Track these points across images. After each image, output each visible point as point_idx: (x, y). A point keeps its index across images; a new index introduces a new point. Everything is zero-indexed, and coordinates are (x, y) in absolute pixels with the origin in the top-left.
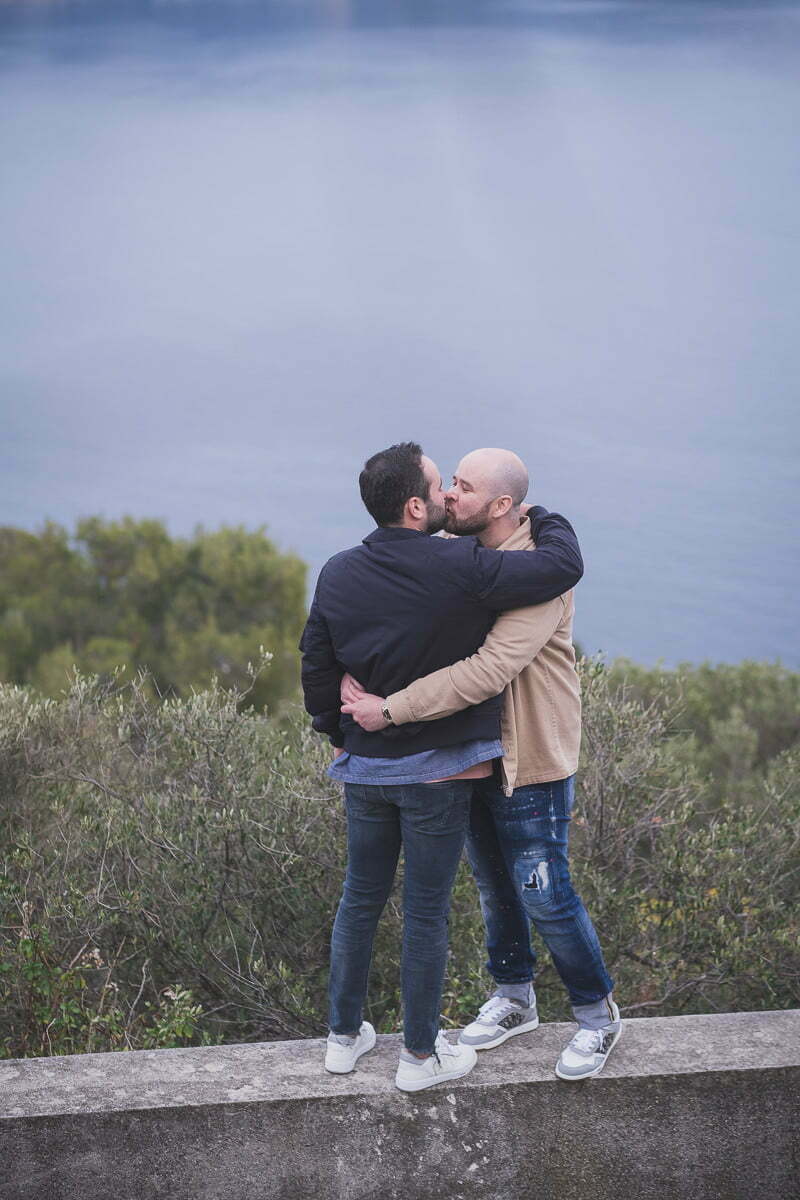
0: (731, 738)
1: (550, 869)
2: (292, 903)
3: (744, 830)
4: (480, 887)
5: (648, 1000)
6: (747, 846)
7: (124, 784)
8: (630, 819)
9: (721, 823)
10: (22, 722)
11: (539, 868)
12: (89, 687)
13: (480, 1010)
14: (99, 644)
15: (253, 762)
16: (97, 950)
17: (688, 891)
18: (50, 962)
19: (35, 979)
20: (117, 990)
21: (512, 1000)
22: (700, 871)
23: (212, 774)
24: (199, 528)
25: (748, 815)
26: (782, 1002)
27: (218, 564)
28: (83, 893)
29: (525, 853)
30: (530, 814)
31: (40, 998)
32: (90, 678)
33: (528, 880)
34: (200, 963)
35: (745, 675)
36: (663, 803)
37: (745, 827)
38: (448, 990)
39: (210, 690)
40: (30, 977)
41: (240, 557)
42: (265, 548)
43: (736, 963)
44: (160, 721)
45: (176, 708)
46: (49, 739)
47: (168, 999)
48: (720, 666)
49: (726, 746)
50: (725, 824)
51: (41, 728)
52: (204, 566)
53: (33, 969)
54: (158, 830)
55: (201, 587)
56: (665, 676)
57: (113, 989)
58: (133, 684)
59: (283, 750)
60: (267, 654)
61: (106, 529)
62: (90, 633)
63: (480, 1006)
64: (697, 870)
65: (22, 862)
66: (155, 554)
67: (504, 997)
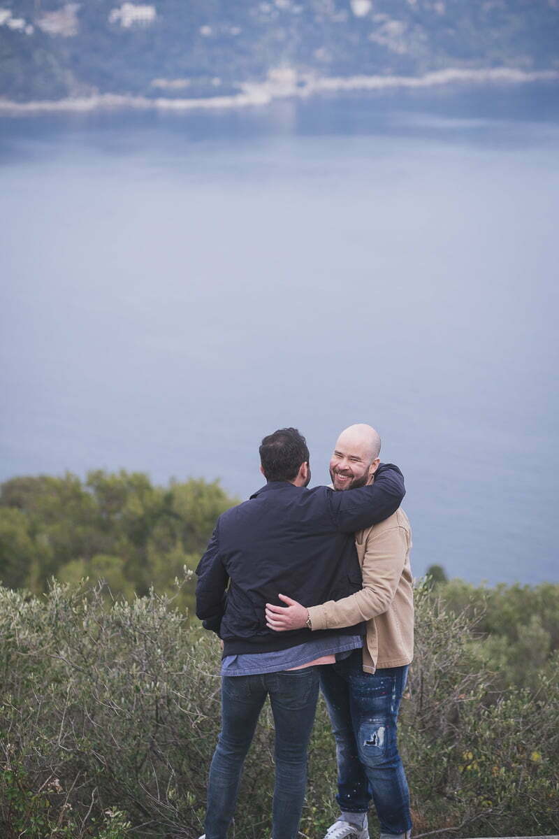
0: (532, 637)
1: (386, 732)
2: (201, 750)
3: (523, 706)
4: (338, 742)
5: (451, 826)
6: (525, 717)
7: (86, 662)
8: (442, 695)
9: (506, 701)
10: (15, 615)
11: (379, 731)
12: (63, 592)
13: (328, 830)
14: (101, 559)
15: (177, 647)
16: (57, 780)
17: (482, 749)
18: (24, 787)
19: (13, 799)
20: (71, 809)
21: (351, 824)
22: (490, 735)
23: (148, 656)
24: (173, 480)
25: (526, 695)
26: (546, 830)
27: (185, 504)
28: (49, 738)
29: (371, 720)
30: (379, 693)
31: (16, 813)
32: (64, 585)
33: (370, 739)
34: (134, 791)
35: (545, 592)
36: (466, 684)
37: (523, 703)
38: (308, 815)
39: (149, 596)
40: (10, 798)
41: (201, 501)
42: (219, 494)
43: (513, 801)
44: (112, 618)
45: (124, 608)
46: (33, 627)
47: (108, 816)
48: (527, 587)
49: (528, 643)
50: (509, 701)
51: (28, 620)
52: (175, 507)
53: (12, 792)
54: (107, 695)
55: (173, 521)
56: (487, 593)
57: (69, 808)
58: (94, 590)
59: (198, 640)
60: (189, 571)
61: (108, 479)
62: (94, 551)
63: (328, 828)
64: (488, 733)
65: (6, 716)
66: (141, 497)
67: (345, 821)
